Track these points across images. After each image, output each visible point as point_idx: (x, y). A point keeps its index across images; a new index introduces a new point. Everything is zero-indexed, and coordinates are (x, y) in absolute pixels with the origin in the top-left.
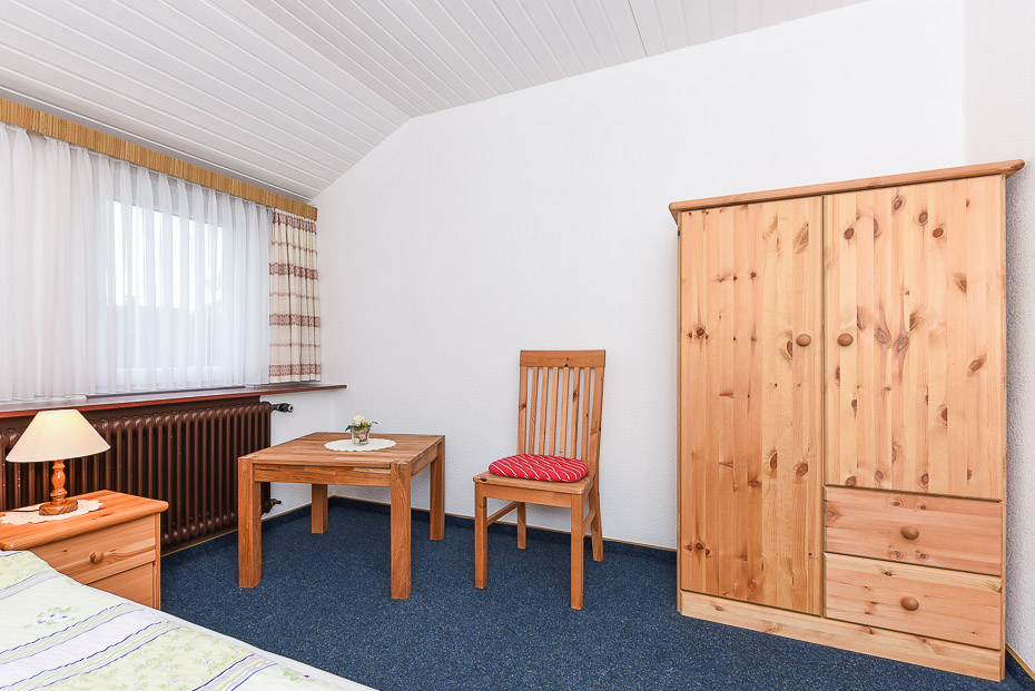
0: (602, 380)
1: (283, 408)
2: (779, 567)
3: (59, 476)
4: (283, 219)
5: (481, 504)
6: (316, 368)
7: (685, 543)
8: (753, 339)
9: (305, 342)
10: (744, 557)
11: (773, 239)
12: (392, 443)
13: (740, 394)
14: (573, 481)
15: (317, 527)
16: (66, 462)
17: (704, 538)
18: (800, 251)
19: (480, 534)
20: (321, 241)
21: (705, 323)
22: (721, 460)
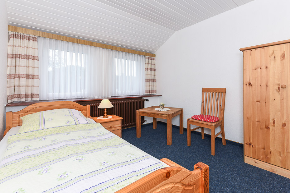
0: (225, 96)
1: (147, 100)
2: (276, 154)
3: (106, 111)
4: (148, 58)
5: (189, 126)
6: (155, 91)
7: (246, 142)
8: (267, 86)
9: (153, 85)
10: (264, 149)
11: (273, 56)
12: (170, 109)
13: (263, 102)
14: (213, 122)
15: (154, 127)
16: (107, 109)
17: (251, 142)
18: (282, 60)
19: (189, 133)
20: (156, 62)
21: (251, 81)
22: (257, 120)
